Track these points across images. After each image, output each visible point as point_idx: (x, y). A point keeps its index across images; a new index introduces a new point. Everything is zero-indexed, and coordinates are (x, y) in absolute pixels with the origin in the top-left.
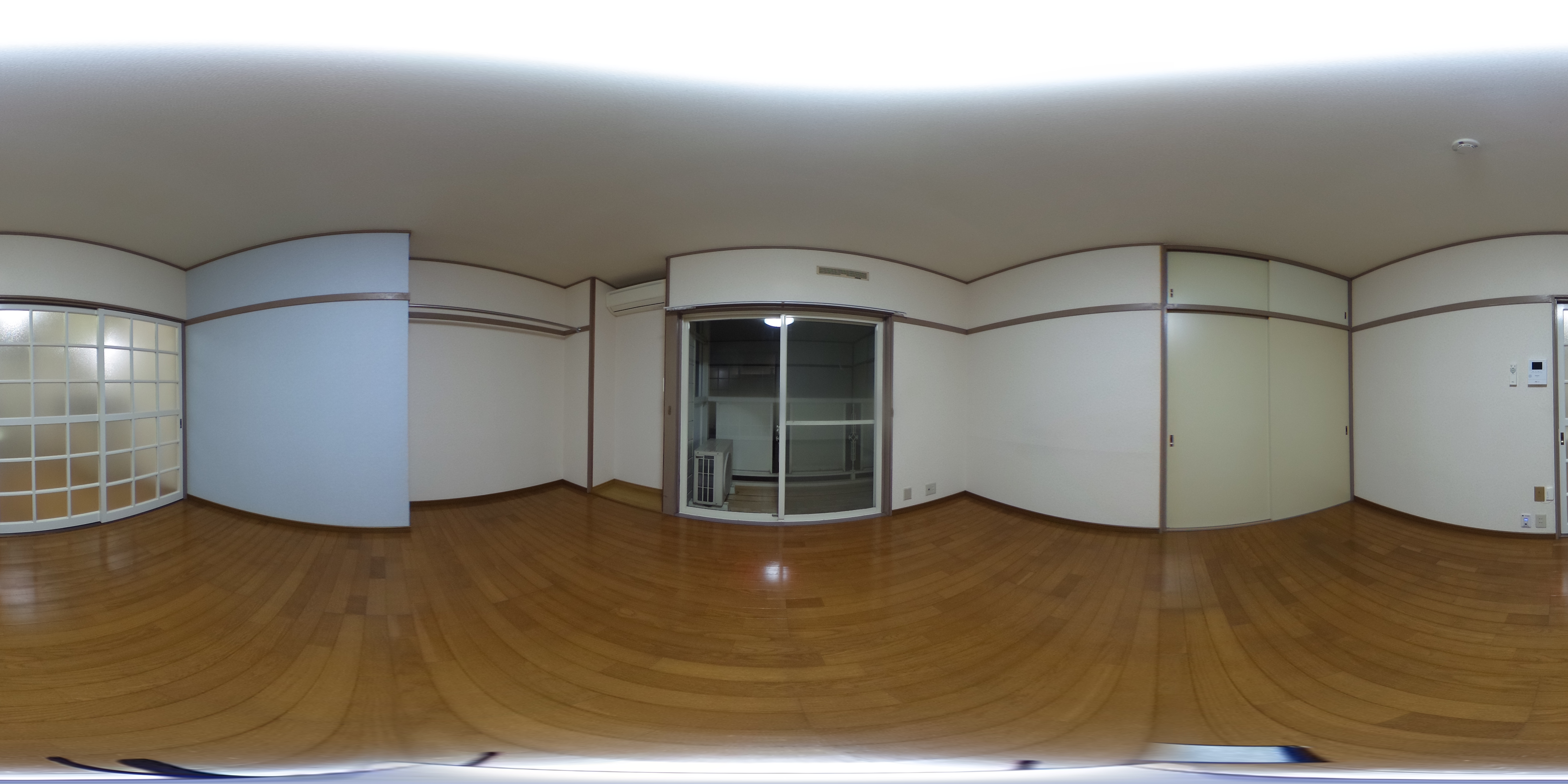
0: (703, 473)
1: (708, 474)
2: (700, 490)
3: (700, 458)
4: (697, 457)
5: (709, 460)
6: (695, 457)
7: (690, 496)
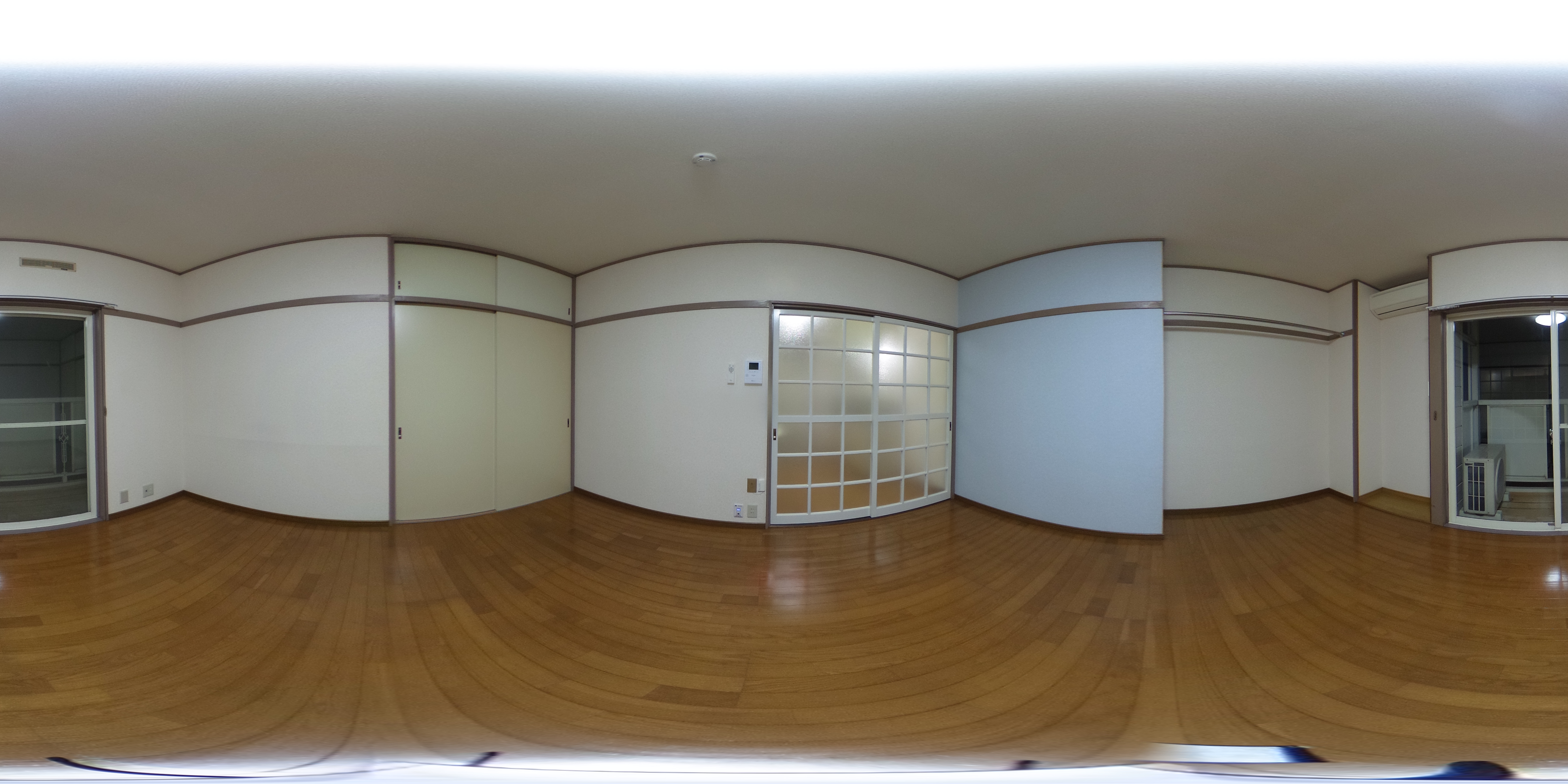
0: (1473, 481)
1: (1479, 482)
2: (1470, 498)
3: (1470, 466)
4: (1466, 464)
5: (1479, 467)
6: (1464, 464)
7: (1460, 505)
